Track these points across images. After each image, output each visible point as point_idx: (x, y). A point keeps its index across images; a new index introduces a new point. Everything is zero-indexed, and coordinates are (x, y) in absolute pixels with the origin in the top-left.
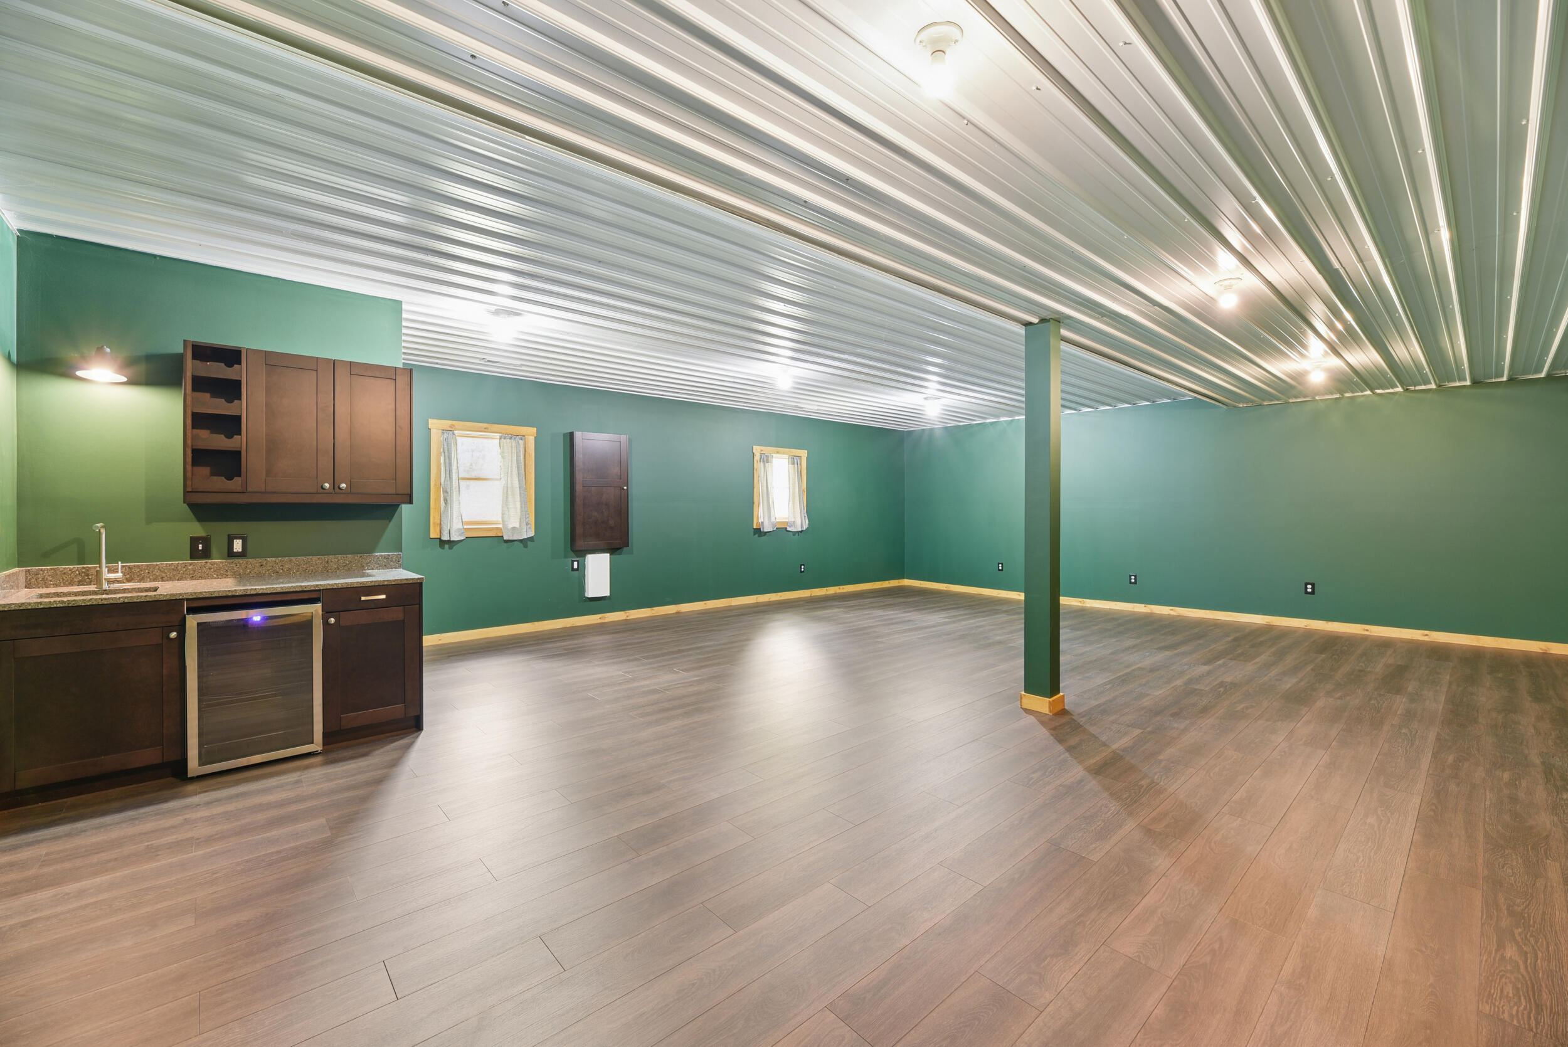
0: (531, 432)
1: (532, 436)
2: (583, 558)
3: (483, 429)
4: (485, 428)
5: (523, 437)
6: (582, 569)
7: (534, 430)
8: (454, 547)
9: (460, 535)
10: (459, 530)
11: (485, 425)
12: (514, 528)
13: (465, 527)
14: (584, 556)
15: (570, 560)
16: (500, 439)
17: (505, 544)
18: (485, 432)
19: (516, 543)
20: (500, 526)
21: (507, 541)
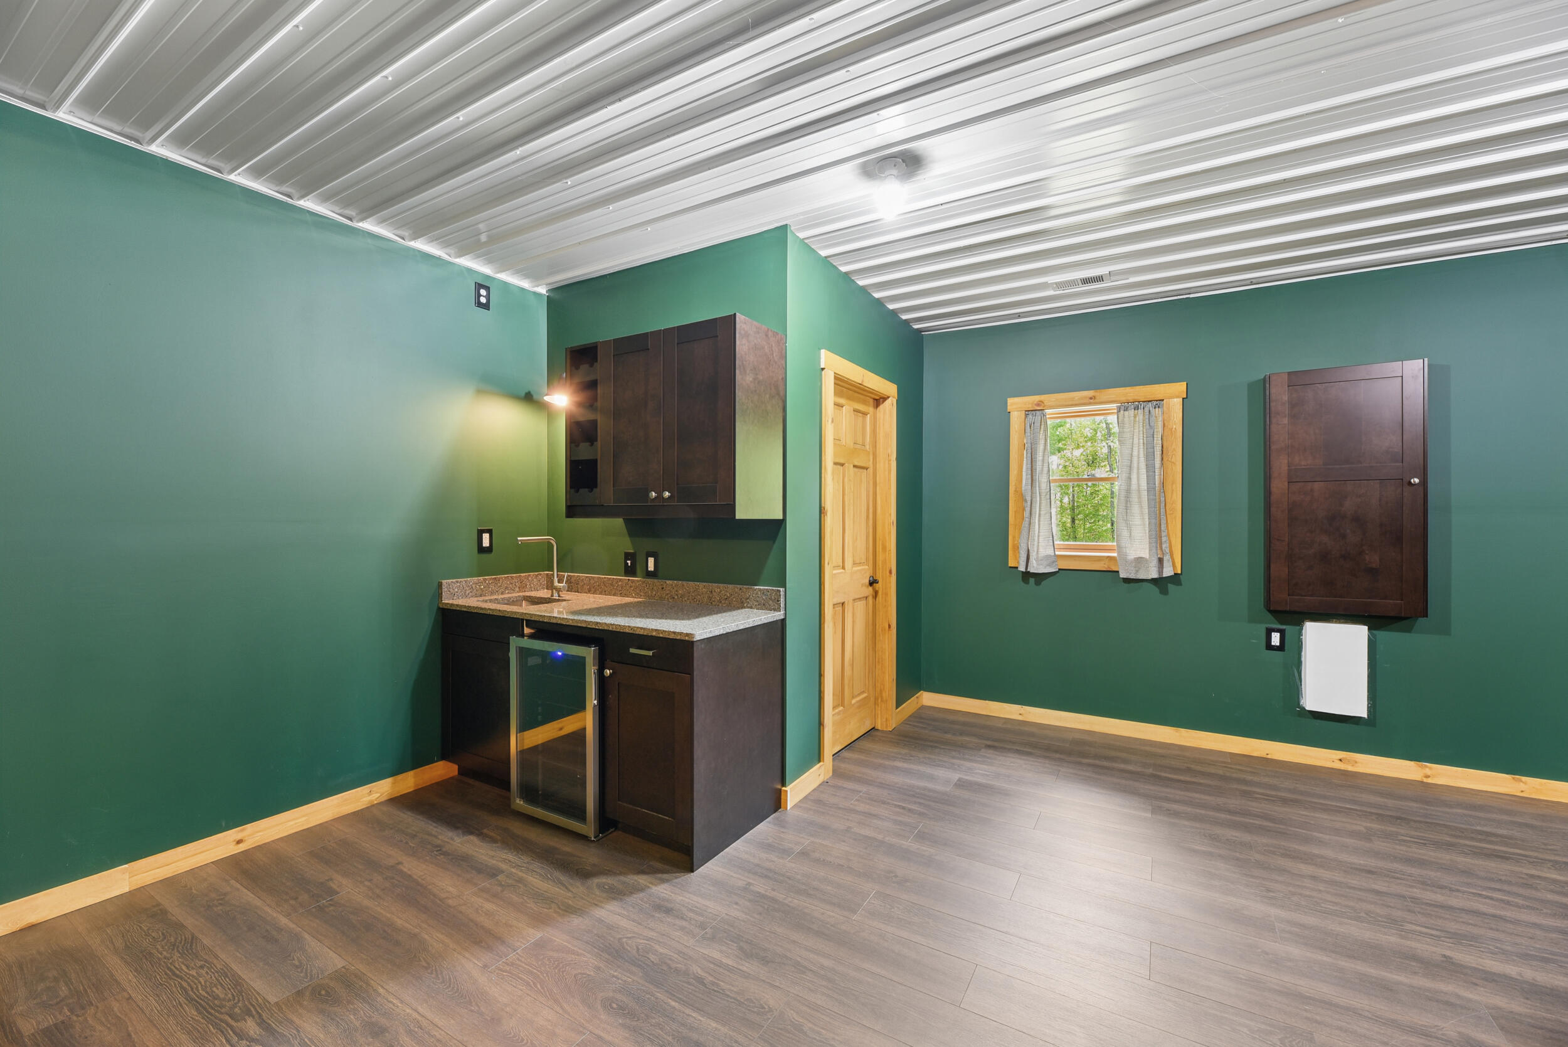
0: (1173, 393)
1: (1177, 397)
2: (1298, 627)
3: (1087, 401)
4: (1091, 398)
5: (1158, 402)
6: (1292, 652)
7: (1181, 387)
8: (1042, 583)
9: (1049, 565)
10: (1048, 557)
11: (1090, 393)
12: (1139, 560)
13: (1057, 553)
14: (1300, 623)
15: (1261, 629)
16: (1119, 411)
17: (1126, 585)
18: (1090, 404)
19: (1144, 584)
20: (1115, 555)
21: (1127, 581)
